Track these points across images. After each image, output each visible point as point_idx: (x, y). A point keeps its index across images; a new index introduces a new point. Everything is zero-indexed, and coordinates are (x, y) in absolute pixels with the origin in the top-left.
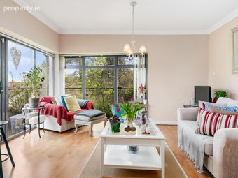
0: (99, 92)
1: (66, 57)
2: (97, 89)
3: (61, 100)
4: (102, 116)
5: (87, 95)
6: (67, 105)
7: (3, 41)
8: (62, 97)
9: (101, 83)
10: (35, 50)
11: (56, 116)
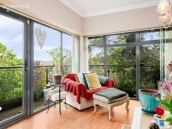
0: (120, 69)
1: (89, 38)
2: (118, 66)
3: (82, 77)
4: (124, 98)
5: (109, 72)
6: (88, 82)
7: (28, 23)
8: (83, 74)
9: (122, 60)
10: (62, 32)
11: (75, 94)
